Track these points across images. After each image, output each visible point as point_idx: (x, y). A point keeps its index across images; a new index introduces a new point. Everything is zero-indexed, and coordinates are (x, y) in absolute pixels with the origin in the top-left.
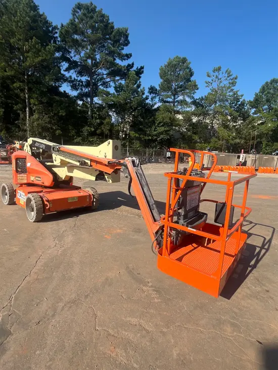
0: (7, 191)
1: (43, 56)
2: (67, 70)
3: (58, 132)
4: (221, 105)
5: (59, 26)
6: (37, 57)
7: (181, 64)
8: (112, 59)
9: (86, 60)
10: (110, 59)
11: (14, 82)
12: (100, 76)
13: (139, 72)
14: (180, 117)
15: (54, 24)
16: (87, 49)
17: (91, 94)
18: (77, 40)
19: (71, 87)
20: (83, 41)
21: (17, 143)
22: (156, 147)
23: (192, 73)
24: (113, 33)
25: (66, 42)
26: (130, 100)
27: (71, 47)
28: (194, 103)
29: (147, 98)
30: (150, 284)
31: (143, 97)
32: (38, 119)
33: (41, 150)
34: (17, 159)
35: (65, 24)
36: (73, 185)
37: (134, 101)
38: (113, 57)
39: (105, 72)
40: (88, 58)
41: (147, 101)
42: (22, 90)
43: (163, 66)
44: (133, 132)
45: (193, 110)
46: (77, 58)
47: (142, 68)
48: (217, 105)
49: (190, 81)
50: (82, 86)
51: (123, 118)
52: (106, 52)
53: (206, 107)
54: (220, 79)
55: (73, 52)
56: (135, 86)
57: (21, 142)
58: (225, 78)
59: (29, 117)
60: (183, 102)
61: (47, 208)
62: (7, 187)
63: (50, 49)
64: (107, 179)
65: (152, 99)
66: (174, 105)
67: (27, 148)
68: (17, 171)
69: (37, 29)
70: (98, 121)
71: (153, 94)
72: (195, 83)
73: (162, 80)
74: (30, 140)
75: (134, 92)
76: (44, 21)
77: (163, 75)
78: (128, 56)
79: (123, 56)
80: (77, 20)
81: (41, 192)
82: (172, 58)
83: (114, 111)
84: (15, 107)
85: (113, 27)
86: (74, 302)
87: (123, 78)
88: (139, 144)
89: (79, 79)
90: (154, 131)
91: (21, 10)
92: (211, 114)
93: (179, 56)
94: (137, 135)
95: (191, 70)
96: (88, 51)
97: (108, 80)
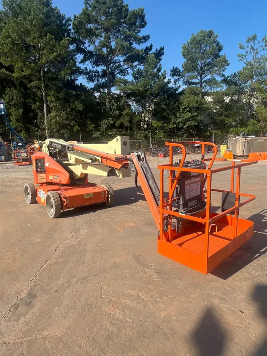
0: (29, 191)
1: (57, 52)
2: (83, 61)
3: (76, 128)
4: (259, 80)
5: (72, 18)
6: (52, 53)
7: (206, 38)
8: (128, 44)
9: (101, 49)
10: (126, 44)
11: (31, 81)
12: (116, 64)
13: (159, 54)
14: (209, 99)
15: (67, 17)
16: (102, 37)
17: (108, 85)
18: (91, 30)
19: (87, 79)
20: (97, 29)
21: (36, 143)
22: (183, 136)
23: (220, 47)
24: (128, 17)
25: (79, 33)
26: (151, 86)
27: (85, 37)
28: (225, 81)
29: (169, 82)
30: (153, 268)
31: (164, 82)
32: (55, 117)
33: (58, 150)
34: (36, 160)
35: (77, 15)
36: (89, 182)
37: (155, 87)
38: (129, 41)
39: (122, 59)
40: (103, 46)
41: (169, 85)
42: (39, 88)
43: (186, 43)
44: (156, 122)
45: (224, 90)
46: (91, 48)
47: (162, 49)
48: (254, 81)
49: (219, 57)
50: (98, 76)
51: (144, 107)
52: (122, 37)
53: (241, 84)
54: (257, 50)
55: (87, 42)
56: (155, 70)
57: (40, 141)
58: (262, 48)
59: (47, 115)
60: (212, 82)
61: (65, 204)
62: (29, 187)
63: (64, 44)
64: (118, 174)
65: (175, 82)
66: (201, 86)
67: (45, 149)
68: (37, 171)
69: (50, 25)
70: (117, 112)
71: (176, 76)
72: (225, 58)
73: (185, 60)
74: (48, 141)
75: (154, 77)
76: (57, 15)
77: (186, 53)
78: (146, 38)
79: (140, 39)
80: (90, 9)
81: (59, 190)
82: (195, 34)
83: (134, 100)
84: (33, 107)
85: (127, 10)
86: (85, 278)
87: (142, 63)
88: (163, 134)
89: (95, 69)
90: (179, 117)
91: (35, 8)
92: (247, 92)
93: (204, 30)
94: (160, 124)
95: (218, 44)
96: (102, 39)
97: (126, 67)
